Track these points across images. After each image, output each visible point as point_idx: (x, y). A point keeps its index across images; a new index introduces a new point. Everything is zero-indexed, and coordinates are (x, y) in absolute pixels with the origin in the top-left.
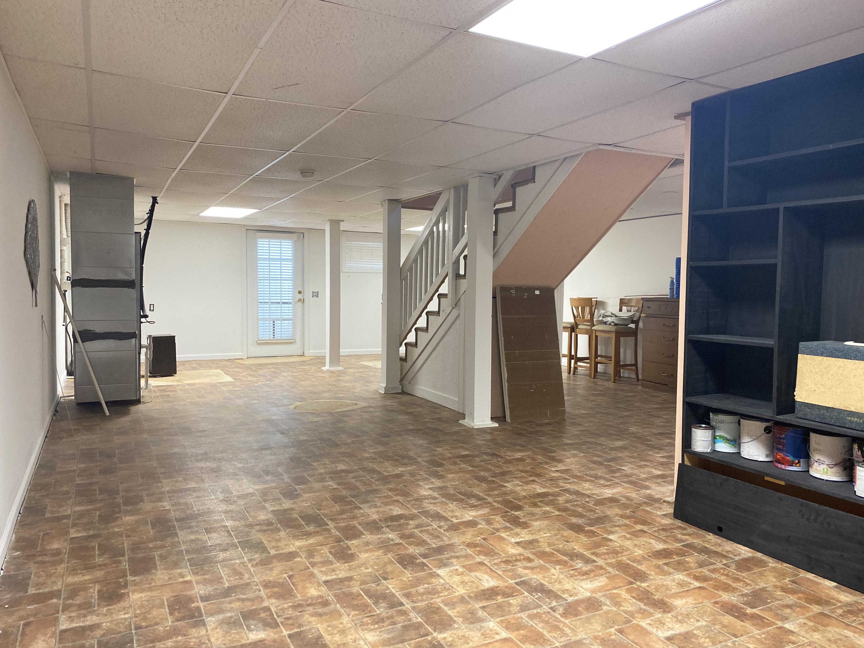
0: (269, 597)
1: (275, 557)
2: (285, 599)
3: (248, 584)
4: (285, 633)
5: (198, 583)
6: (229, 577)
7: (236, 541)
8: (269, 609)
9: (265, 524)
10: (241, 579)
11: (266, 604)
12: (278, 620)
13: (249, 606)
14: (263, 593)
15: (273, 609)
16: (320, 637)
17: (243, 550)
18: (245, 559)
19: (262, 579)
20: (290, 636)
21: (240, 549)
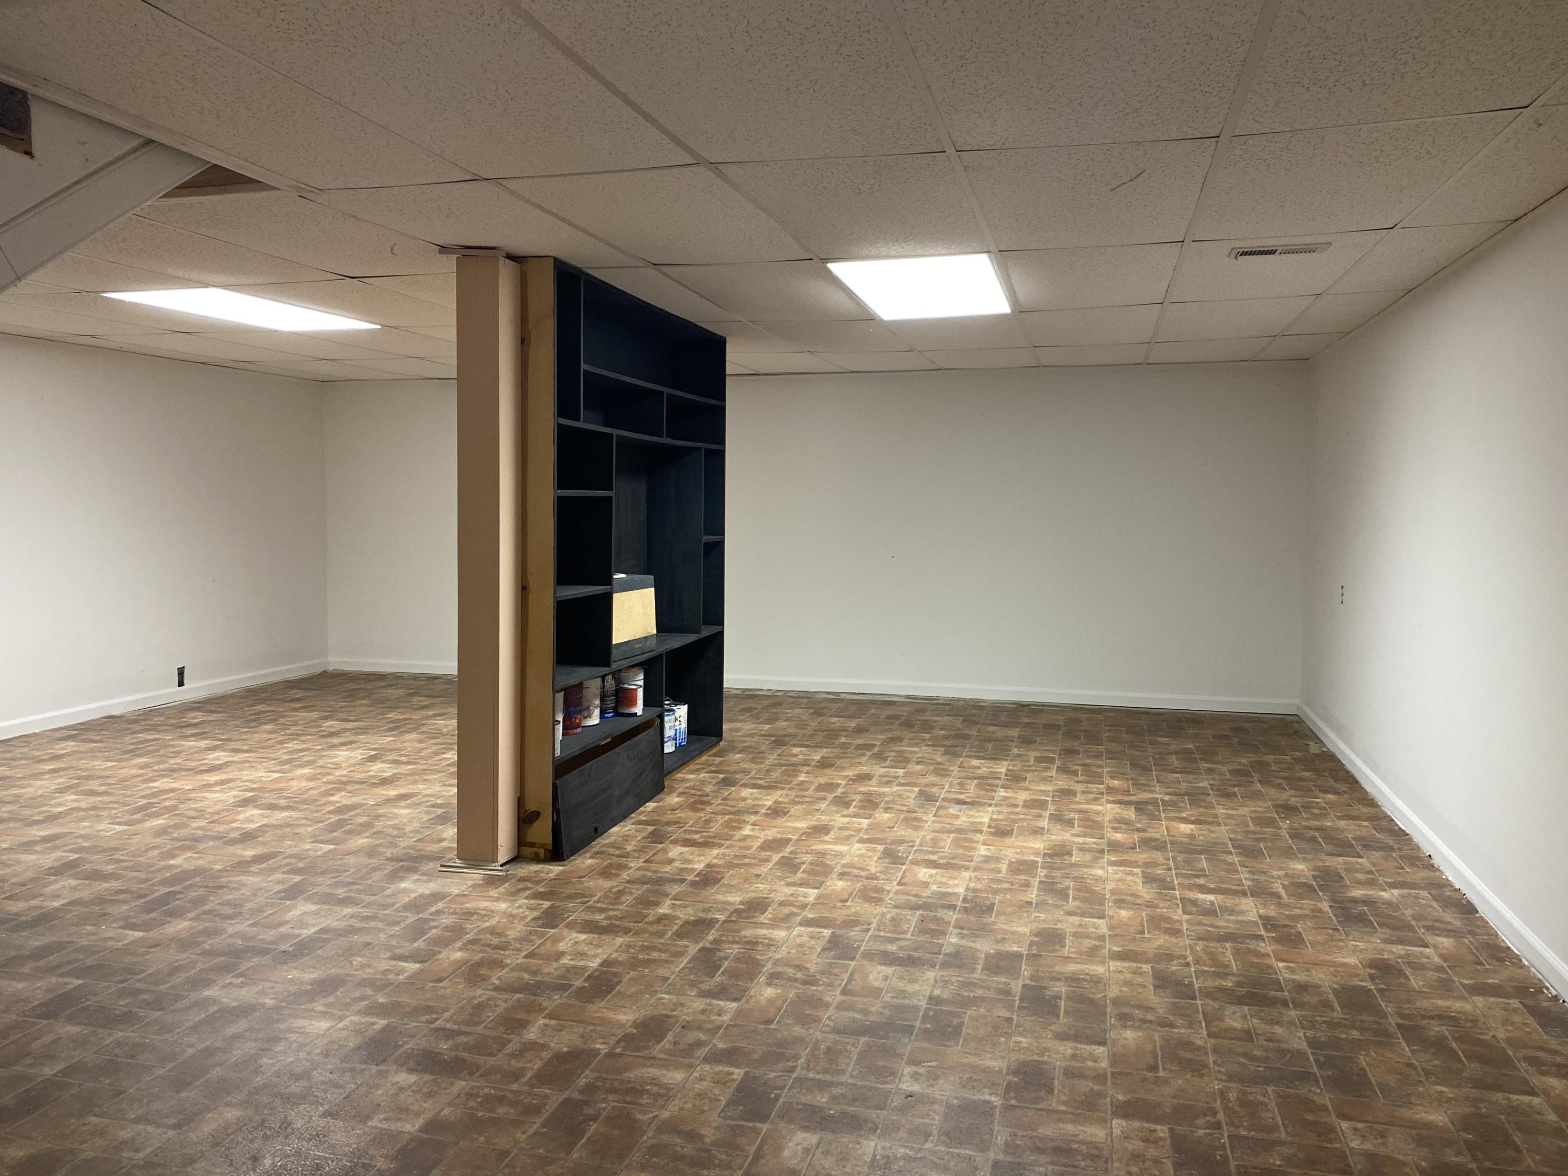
0: (1180, 922)
1: (1147, 961)
2: (1162, 916)
3: (1199, 939)
4: (1177, 893)
5: (1268, 955)
6: (1224, 953)
7: (1199, 1002)
8: (1184, 912)
9: (1133, 1019)
10: (1205, 946)
11: (1186, 917)
12: (1179, 902)
13: (1206, 920)
14: (1185, 927)
15: (1180, 911)
16: (1143, 883)
17: (1191, 984)
18: (1193, 969)
19: (1181, 940)
20: (1175, 889)
21: (1196, 986)
